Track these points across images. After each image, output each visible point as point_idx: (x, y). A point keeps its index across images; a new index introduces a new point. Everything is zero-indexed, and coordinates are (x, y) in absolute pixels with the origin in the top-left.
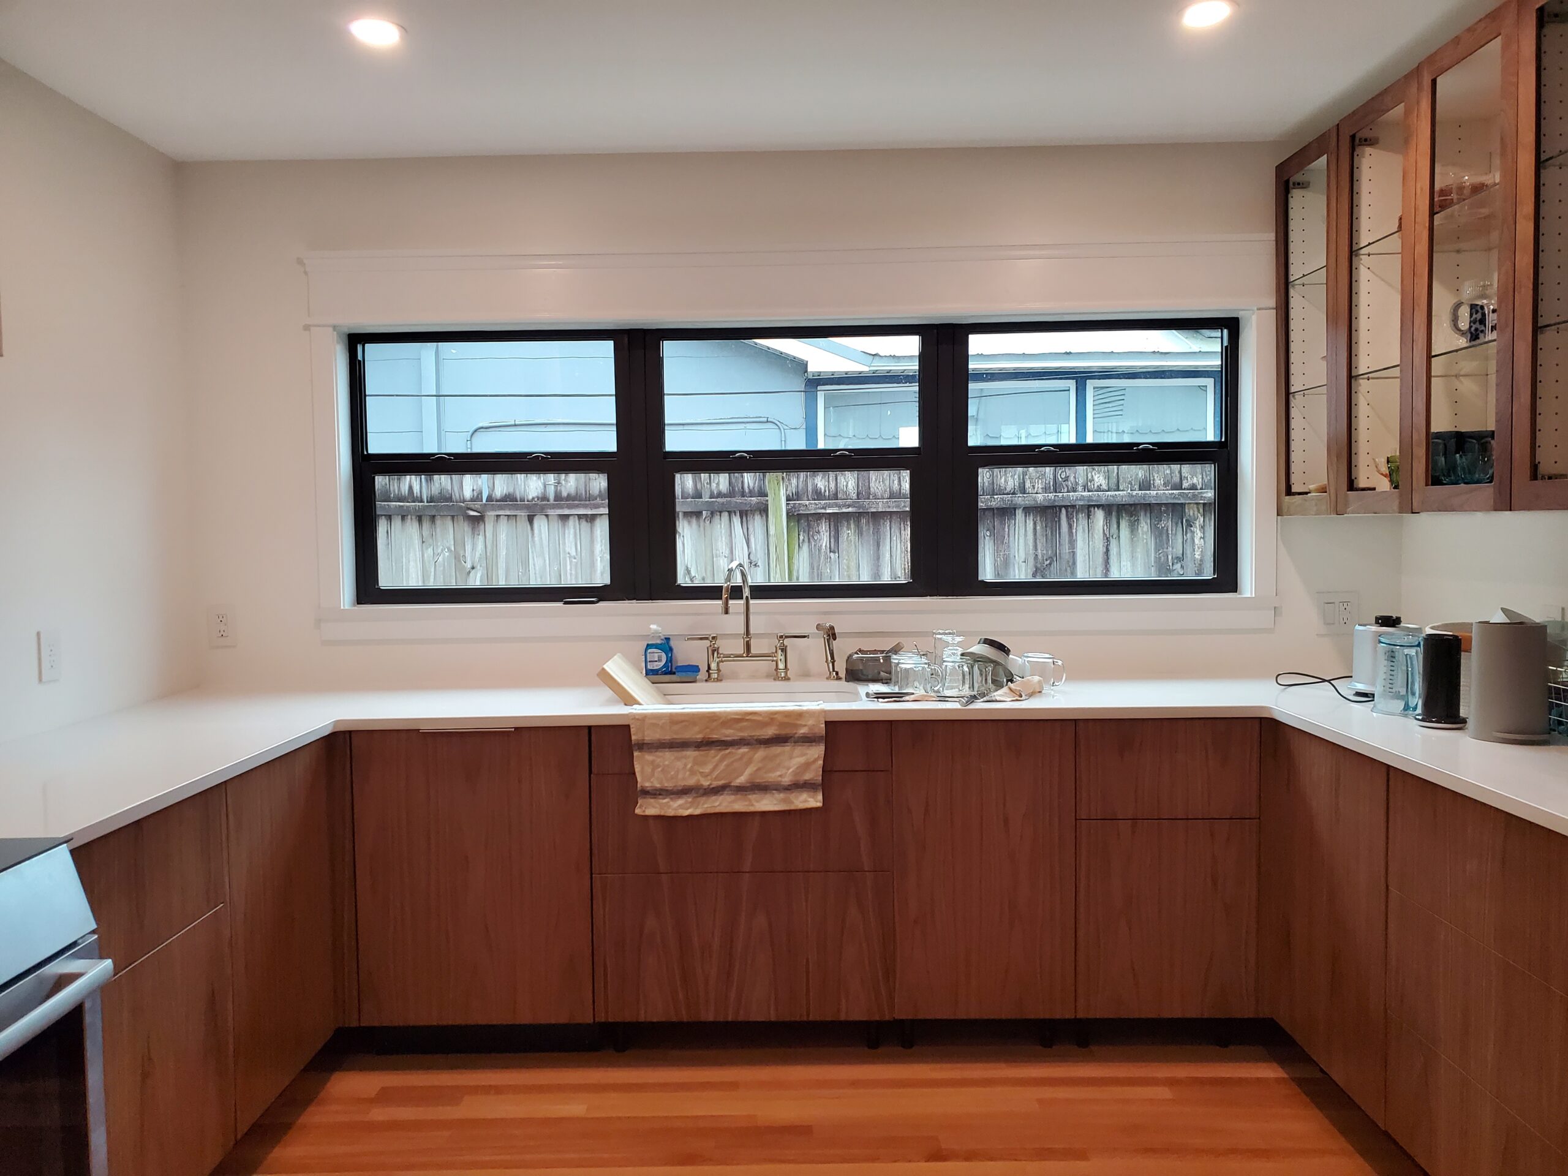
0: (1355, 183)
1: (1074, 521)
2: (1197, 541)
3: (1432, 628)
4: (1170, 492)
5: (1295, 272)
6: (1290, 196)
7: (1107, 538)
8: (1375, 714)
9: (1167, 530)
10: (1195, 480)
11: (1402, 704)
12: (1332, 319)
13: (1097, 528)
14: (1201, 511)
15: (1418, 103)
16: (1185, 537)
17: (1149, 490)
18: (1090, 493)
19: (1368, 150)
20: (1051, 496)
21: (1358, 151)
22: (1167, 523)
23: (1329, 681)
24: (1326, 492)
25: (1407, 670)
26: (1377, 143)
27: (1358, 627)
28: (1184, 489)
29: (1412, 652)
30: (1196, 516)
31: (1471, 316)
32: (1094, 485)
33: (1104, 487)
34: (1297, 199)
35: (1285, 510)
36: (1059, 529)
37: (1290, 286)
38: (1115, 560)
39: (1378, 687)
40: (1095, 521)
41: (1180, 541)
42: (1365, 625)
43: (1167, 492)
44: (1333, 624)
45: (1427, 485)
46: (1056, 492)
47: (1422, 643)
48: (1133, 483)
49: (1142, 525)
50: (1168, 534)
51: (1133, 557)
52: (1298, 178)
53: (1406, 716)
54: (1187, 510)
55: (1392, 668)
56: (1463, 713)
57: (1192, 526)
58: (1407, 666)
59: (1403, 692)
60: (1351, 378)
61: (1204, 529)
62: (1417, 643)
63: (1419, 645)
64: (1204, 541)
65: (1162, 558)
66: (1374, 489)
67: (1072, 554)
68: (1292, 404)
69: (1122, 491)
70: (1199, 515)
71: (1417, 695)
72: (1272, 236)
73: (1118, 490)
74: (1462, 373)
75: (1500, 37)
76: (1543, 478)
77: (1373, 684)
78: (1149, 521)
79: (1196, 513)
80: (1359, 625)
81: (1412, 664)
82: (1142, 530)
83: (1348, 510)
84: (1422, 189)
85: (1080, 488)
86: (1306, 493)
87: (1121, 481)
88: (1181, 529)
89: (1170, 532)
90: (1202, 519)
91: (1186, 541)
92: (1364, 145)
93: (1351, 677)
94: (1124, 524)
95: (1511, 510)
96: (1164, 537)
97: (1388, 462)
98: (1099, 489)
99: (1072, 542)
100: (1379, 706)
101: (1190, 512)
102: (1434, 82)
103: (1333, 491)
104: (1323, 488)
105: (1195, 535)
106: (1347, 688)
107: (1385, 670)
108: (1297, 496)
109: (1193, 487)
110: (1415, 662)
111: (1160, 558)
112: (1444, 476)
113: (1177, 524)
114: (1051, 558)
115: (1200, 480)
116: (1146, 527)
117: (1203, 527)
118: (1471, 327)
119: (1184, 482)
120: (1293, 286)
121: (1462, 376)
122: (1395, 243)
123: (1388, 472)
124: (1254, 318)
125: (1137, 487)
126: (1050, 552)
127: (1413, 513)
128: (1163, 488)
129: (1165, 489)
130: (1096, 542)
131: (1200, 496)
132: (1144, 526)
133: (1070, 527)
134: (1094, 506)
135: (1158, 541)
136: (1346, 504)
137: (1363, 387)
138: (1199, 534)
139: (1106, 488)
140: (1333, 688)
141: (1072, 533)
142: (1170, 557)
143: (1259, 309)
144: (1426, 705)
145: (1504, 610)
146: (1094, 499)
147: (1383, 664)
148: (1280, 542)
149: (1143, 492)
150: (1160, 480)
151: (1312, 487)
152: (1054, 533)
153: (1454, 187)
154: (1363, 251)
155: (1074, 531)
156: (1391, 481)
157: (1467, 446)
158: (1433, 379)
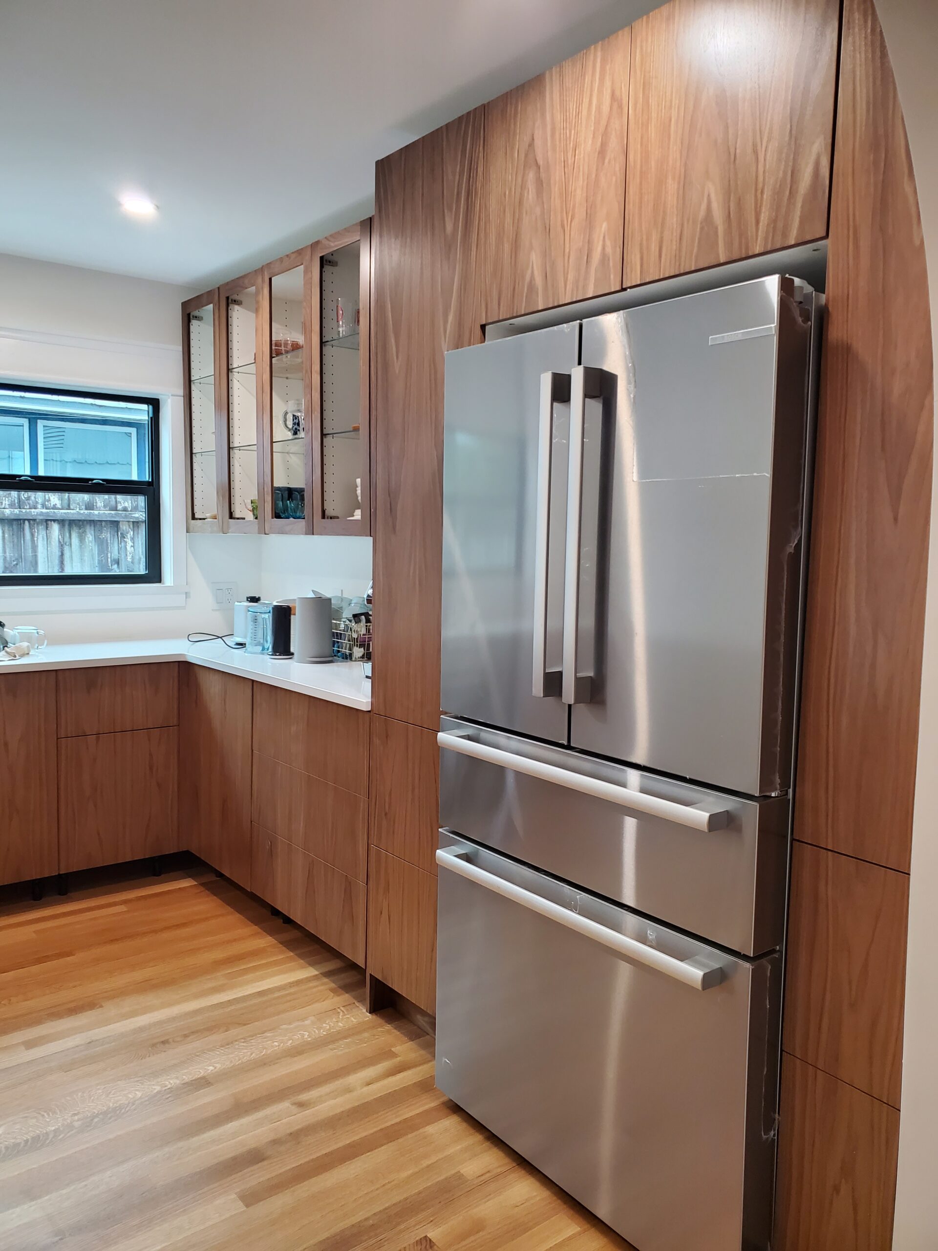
0: (230, 326)
1: (35, 531)
2: (128, 548)
3: (277, 602)
4: (109, 512)
5: (195, 376)
6: (191, 324)
7: (62, 545)
8: (246, 654)
9: (107, 540)
10: (126, 504)
11: (261, 648)
12: (218, 406)
13: (53, 537)
14: (131, 526)
15: (262, 288)
16: (120, 545)
17: (93, 510)
18: (48, 511)
19: (236, 307)
20: (17, 511)
21: (231, 306)
22: (106, 534)
23: (221, 638)
24: (216, 519)
25: (264, 627)
26: (242, 304)
27: (236, 603)
28: (119, 511)
29: (266, 616)
30: (128, 530)
31: (293, 420)
32: (50, 504)
33: (59, 506)
34: (195, 325)
35: (191, 529)
36: (24, 538)
37: (192, 383)
38: (68, 562)
39: (248, 639)
40: (52, 532)
41: (116, 548)
42: (240, 602)
43: (106, 512)
44: (222, 603)
45: (272, 518)
46: (20, 508)
47: (271, 611)
48: (81, 504)
49: (88, 536)
50: (107, 543)
51: (82, 560)
52: (196, 313)
53: (263, 654)
54: (121, 526)
55: (256, 626)
56: (292, 650)
57: (125, 538)
58: (264, 625)
59: (262, 641)
60: (229, 448)
61: (133, 540)
62: (269, 611)
63: (270, 612)
64: (134, 549)
65: (104, 561)
66: (244, 519)
67: (34, 557)
68: (194, 460)
69: (73, 509)
70: (130, 530)
71: (269, 642)
72: (181, 348)
73: (69, 508)
74: (291, 452)
75: (302, 266)
76: (328, 518)
77: (245, 637)
78: (93, 533)
79: (128, 528)
80: (237, 602)
81: (266, 623)
82: (88, 540)
83: (230, 531)
84: (265, 341)
85: (39, 506)
86: (204, 519)
87: (71, 502)
88: (117, 540)
89: (109, 542)
90: (132, 533)
91: (121, 548)
92: (233, 303)
93: (233, 635)
94: (74, 535)
95: (313, 534)
96: (105, 544)
97: (252, 503)
98: (54, 507)
99: (34, 548)
100: (249, 649)
101: (124, 527)
102: (270, 279)
103: (220, 518)
104: (215, 516)
105: (127, 544)
106: (231, 641)
107: (251, 627)
108: (198, 521)
109: (125, 509)
110: (268, 622)
111: (102, 560)
112: (282, 513)
113: (114, 536)
114: (17, 559)
115: (130, 504)
116: (91, 537)
117: (132, 539)
118: (293, 427)
119: (119, 505)
120: (194, 383)
121: (291, 453)
122: (252, 369)
123: (252, 509)
124: (169, 401)
125: (83, 507)
126: (16, 555)
127: (265, 534)
128: (103, 509)
129: (104, 509)
130: (53, 547)
131: (130, 516)
132: (90, 537)
133: (32, 535)
134: (51, 520)
135: (100, 548)
136: (228, 528)
137: (236, 455)
138: (130, 543)
139: (60, 507)
140: (223, 642)
141: (34, 541)
142: (109, 560)
143: (172, 395)
144: (273, 648)
145: (313, 591)
146: (51, 514)
147: (251, 625)
148: (188, 549)
149: (88, 511)
150: (101, 503)
151: (208, 515)
152: (20, 540)
153: (283, 342)
154: (234, 370)
155: (36, 539)
156: (254, 514)
157: (293, 496)
158: (274, 453)
